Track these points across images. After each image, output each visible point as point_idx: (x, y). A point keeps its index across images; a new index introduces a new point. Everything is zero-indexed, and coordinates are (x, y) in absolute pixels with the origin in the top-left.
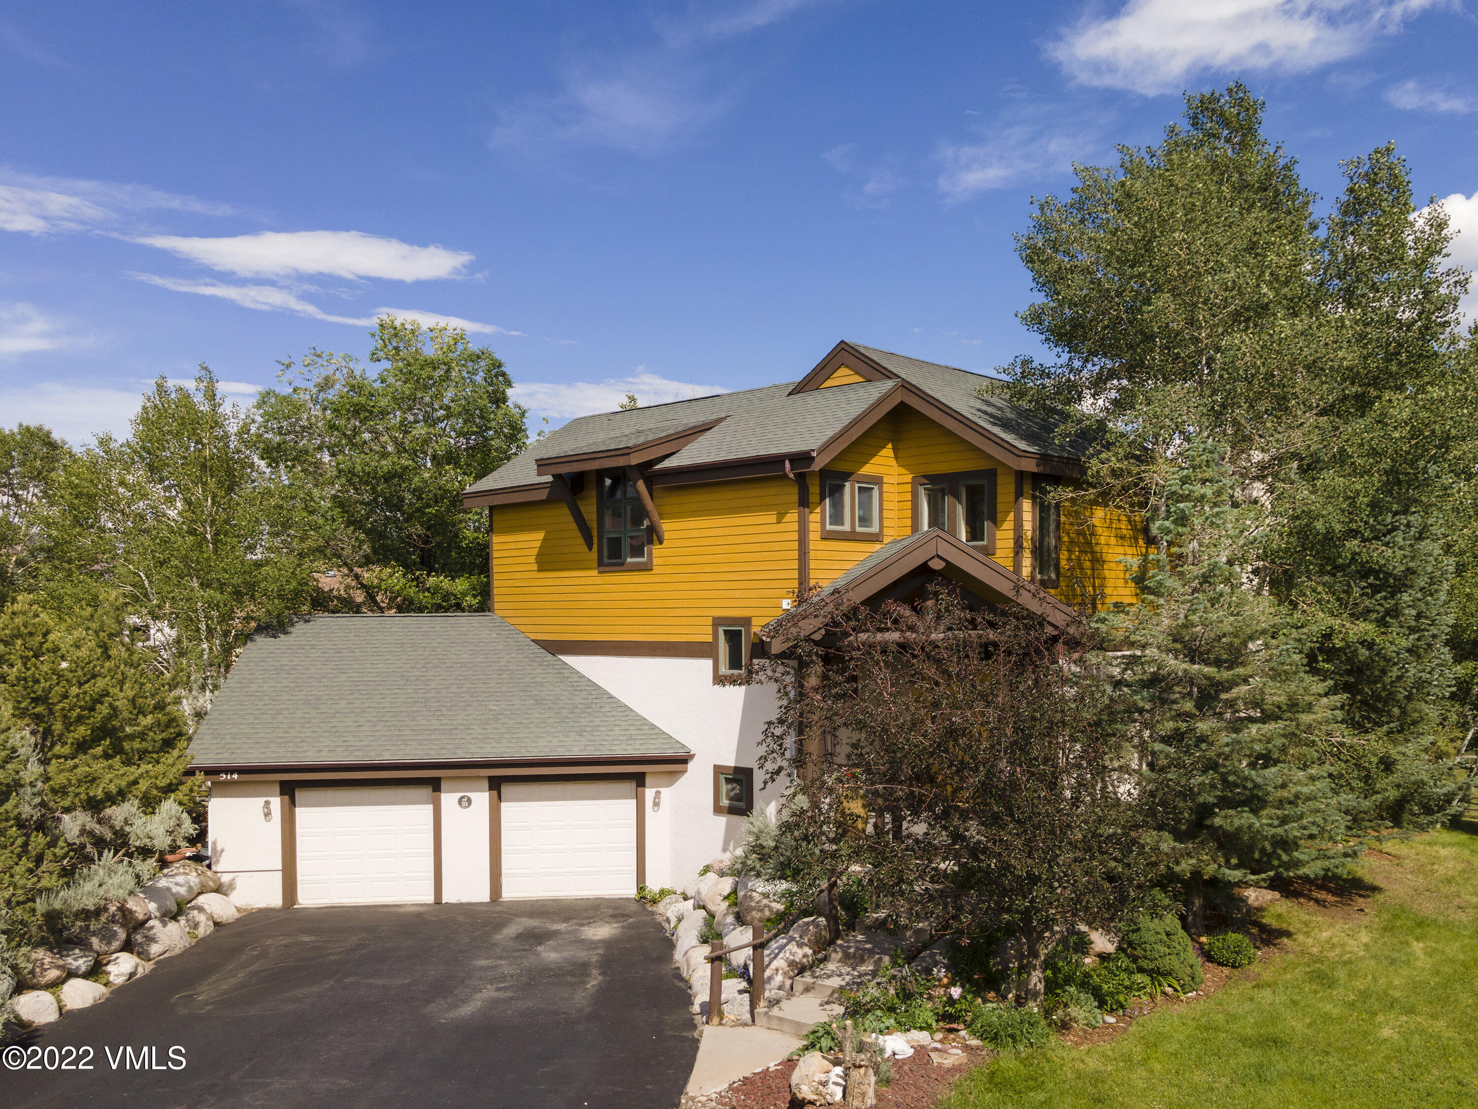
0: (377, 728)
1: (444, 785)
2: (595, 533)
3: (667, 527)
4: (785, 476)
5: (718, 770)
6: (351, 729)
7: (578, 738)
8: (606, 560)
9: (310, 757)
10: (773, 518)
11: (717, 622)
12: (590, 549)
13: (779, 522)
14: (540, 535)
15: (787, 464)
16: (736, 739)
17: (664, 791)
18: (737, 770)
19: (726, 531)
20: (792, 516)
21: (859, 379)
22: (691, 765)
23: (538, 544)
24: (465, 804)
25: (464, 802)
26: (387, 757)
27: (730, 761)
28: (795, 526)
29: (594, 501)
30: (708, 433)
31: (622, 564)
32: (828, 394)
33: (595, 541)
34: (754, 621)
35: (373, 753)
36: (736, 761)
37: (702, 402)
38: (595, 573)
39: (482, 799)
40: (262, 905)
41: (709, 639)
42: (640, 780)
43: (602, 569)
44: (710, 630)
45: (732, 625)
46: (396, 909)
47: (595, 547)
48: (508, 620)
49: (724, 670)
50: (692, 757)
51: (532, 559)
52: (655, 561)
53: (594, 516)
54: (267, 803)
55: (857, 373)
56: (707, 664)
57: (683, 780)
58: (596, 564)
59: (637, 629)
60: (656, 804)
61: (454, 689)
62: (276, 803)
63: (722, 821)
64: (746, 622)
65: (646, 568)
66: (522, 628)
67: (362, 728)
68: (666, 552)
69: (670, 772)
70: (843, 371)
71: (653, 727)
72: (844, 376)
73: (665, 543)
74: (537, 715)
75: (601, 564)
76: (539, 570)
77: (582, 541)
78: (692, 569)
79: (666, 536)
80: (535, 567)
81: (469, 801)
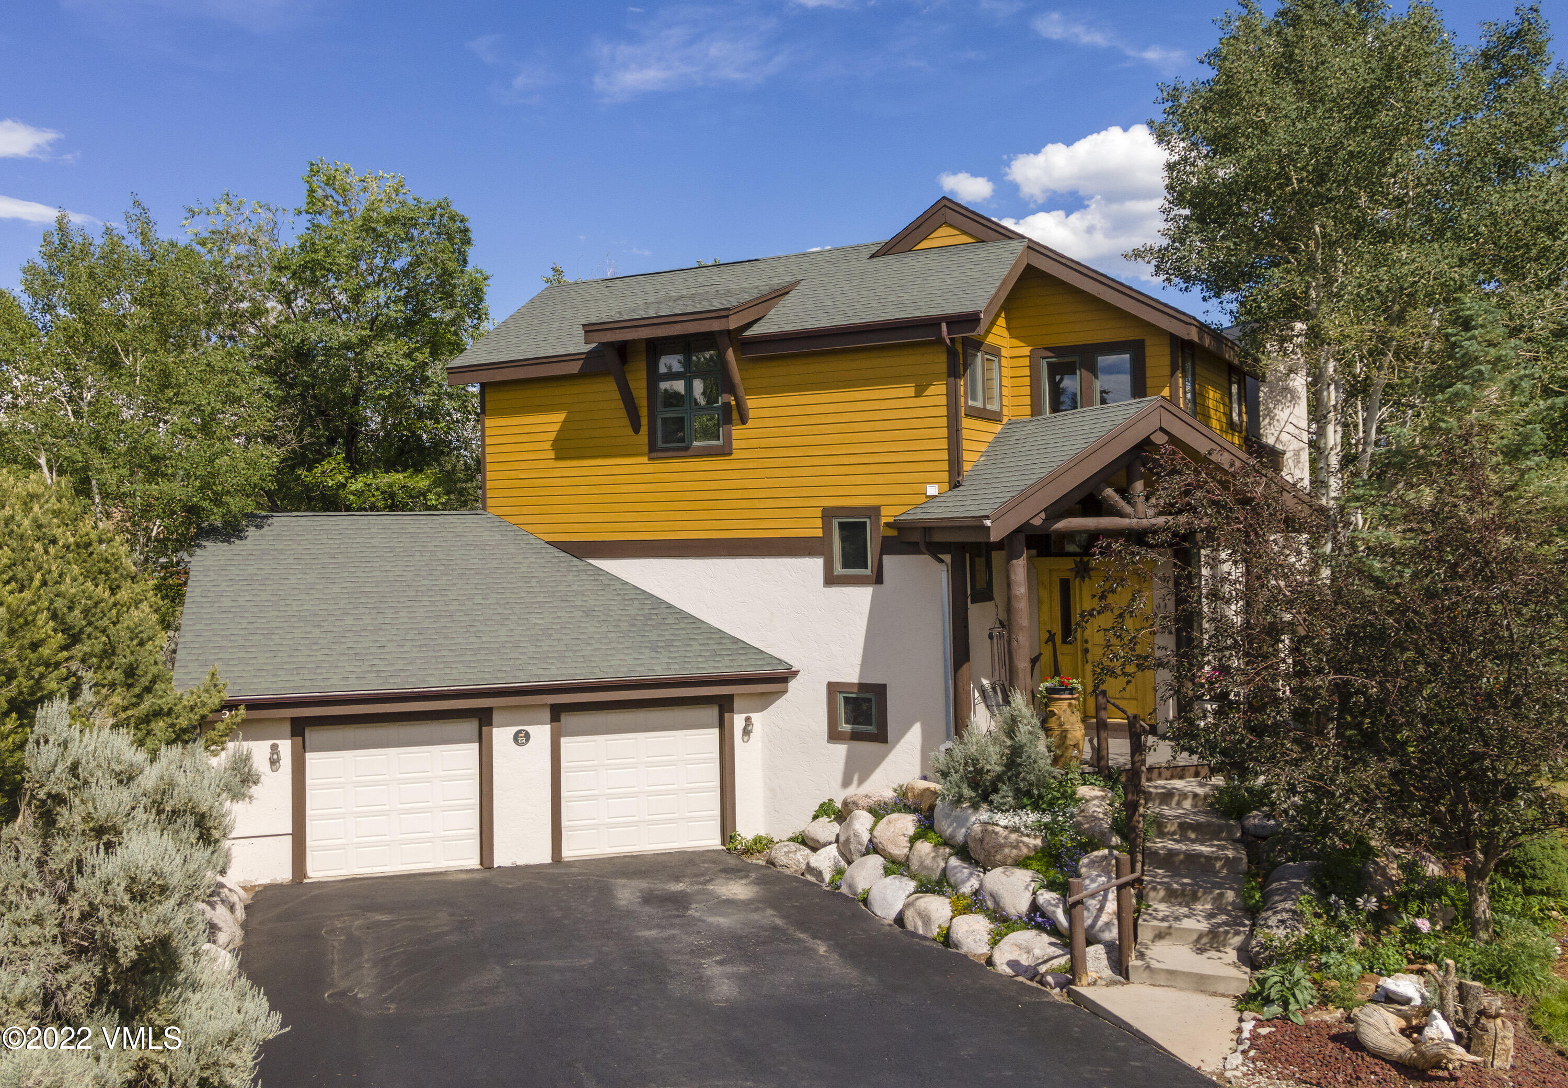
0: (406, 648)
1: (496, 717)
2: (644, 412)
3: (751, 402)
4: (940, 341)
5: (833, 688)
6: (372, 650)
7: (654, 655)
8: (660, 444)
9: (336, 686)
10: (911, 391)
11: (828, 514)
12: (636, 430)
13: (918, 394)
14: (560, 417)
15: (944, 327)
16: (861, 651)
17: (755, 717)
18: (862, 686)
19: (841, 408)
20: (938, 390)
21: (965, 239)
22: (792, 684)
23: (557, 427)
24: (520, 740)
25: (522, 738)
26: (433, 684)
27: (851, 675)
28: (943, 400)
29: (644, 375)
30: (787, 297)
31: (687, 448)
32: (933, 255)
33: (644, 421)
34: (884, 511)
35: (414, 679)
36: (861, 676)
37: (737, 267)
38: (645, 459)
39: (541, 733)
40: (265, 881)
41: (819, 533)
42: (725, 705)
43: (654, 455)
44: (819, 523)
45: (853, 517)
46: (442, 878)
47: (644, 429)
48: (507, 519)
49: (838, 570)
50: (796, 673)
51: (548, 445)
52: (735, 444)
53: (644, 393)
54: (274, 748)
55: (964, 232)
56: (817, 564)
57: (781, 702)
58: (646, 449)
59: (708, 525)
60: (747, 732)
61: (478, 600)
62: (285, 746)
63: (841, 749)
64: (874, 511)
65: (725, 451)
66: (529, 528)
67: (386, 649)
68: (751, 433)
69: (763, 694)
70: (944, 231)
71: (736, 641)
72: (944, 236)
73: (750, 423)
74: (593, 629)
75: (654, 450)
76: (557, 458)
77: (627, 422)
78: (791, 452)
79: (752, 414)
80: (552, 455)
81: (527, 736)
